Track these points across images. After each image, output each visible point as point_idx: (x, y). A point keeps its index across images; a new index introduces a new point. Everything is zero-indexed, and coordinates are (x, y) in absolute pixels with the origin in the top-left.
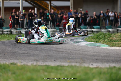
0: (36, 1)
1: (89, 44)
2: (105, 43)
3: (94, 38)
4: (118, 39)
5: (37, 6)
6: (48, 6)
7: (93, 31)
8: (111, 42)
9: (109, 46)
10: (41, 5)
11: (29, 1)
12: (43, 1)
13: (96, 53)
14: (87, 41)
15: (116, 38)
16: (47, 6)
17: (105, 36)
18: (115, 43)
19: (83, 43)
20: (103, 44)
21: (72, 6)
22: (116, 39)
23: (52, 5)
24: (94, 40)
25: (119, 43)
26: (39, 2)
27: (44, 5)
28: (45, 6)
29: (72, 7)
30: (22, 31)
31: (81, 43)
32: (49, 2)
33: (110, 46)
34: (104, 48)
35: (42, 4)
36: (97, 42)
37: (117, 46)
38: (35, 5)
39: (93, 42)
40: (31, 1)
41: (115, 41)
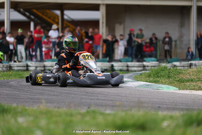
0: (35, 11)
1: (141, 86)
2: (171, 84)
3: (149, 76)
4: (193, 77)
5: (36, 19)
6: (58, 19)
7: (144, 66)
8: (181, 82)
9: (177, 89)
10: (44, 17)
11: (22, 10)
12: (48, 11)
13: (156, 100)
14: (138, 81)
15: (190, 75)
16: (56, 20)
17: (169, 72)
18: (188, 84)
19: (130, 83)
20: (168, 86)
21: (103, 19)
22: (189, 77)
23: (65, 17)
24: (151, 79)
25: (194, 84)
26: (40, 12)
27: (49, 18)
28: (51, 20)
29: (105, 21)
30: (12, 66)
31: (128, 83)
32: (58, 12)
33: (180, 89)
34: (169, 92)
35: (46, 16)
36: (155, 82)
37: (192, 90)
38: (32, 17)
39: (150, 82)
40: (26, 10)
41: (188, 81)
